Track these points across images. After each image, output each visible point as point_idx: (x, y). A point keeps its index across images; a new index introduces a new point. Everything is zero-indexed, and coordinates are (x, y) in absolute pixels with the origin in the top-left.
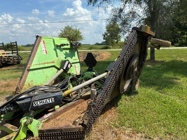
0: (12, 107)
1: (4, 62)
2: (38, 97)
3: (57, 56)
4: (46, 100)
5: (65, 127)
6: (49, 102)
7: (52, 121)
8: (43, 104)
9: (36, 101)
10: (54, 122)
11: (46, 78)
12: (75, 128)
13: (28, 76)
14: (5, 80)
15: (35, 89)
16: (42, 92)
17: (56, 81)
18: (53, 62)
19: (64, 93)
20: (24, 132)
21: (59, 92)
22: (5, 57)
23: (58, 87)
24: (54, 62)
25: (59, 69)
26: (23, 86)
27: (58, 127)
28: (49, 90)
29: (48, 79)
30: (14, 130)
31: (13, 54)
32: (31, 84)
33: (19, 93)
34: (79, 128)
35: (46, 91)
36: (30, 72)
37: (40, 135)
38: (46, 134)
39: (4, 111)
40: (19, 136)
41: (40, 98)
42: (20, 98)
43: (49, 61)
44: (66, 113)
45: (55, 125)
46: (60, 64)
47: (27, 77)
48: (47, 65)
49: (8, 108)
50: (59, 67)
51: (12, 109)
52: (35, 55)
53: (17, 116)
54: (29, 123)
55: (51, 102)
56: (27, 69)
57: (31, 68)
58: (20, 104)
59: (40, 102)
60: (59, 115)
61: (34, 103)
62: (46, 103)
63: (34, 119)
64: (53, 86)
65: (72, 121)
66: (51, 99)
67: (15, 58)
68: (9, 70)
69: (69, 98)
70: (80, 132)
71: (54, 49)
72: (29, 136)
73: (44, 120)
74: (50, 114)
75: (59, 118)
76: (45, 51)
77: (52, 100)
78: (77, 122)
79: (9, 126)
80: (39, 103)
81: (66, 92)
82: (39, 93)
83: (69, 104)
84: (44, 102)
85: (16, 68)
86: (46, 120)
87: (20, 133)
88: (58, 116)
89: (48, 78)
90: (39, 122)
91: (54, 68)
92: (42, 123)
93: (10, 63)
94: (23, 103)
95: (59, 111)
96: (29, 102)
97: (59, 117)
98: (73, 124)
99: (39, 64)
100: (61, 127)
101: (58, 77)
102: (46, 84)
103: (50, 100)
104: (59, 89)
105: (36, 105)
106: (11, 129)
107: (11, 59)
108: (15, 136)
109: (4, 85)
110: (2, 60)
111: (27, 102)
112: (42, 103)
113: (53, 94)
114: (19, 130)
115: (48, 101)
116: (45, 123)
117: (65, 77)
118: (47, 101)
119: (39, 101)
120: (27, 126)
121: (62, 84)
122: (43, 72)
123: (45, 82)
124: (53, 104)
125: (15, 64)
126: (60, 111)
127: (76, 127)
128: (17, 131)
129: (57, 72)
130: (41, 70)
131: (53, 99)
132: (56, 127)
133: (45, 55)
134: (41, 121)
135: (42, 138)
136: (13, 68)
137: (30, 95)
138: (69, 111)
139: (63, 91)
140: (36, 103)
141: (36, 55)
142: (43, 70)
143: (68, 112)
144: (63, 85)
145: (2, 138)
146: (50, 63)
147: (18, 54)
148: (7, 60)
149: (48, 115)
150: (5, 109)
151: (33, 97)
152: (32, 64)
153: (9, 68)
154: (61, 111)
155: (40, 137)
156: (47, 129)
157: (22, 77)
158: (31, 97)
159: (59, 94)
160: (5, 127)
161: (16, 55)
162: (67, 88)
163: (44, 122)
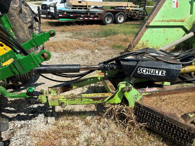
0: (115, 66)
1: (130, 16)
2: (146, 63)
3: (191, 13)
4: (155, 70)
5: (170, 115)
6: (157, 75)
7: (155, 98)
8: (150, 73)
9: (142, 67)
10: (157, 100)
11: (165, 41)
12: (183, 124)
13: (145, 34)
14: (125, 34)
15: (144, 53)
16: (153, 58)
17: (178, 48)
18: (182, 21)
19: (183, 69)
20: (119, 97)
21: (176, 65)
22: (132, 10)
23: (177, 57)
24: (184, 22)
25: (187, 32)
26: (137, 44)
27: (159, 110)
28: (163, 58)
29: (167, 43)
30: (111, 90)
31: (140, 8)
32: (145, 44)
33: (130, 52)
34: (190, 127)
35: (158, 58)
36: (148, 29)
37: (136, 108)
38: (142, 110)
39: (107, 68)
40: (113, 99)
41: (148, 66)
42: (126, 58)
43: (177, 19)
44: (177, 95)
45: (157, 105)
46: (192, 25)
47: (143, 35)
48: (172, 24)
49: (112, 65)
50: (188, 29)
51: (115, 68)
52: (160, 7)
53: (120, 76)
54: (127, 91)
55: (160, 74)
56: (145, 25)
57: (151, 24)
58: (124, 65)
59: (146, 71)
60: (167, 94)
61: (139, 69)
62: (154, 74)
63: (133, 88)
64: (170, 55)
65: (181, 112)
66: (162, 71)
67: (140, 13)
68: (132, 24)
69: (188, 76)
70: (189, 133)
71: (190, 2)
72: (124, 102)
73: (145, 93)
74: (155, 89)
75: (164, 98)
76: (175, 4)
77: (162, 73)
78: (189, 118)
79: (109, 84)
80: (144, 71)
81: (188, 69)
82: (148, 59)
83: (185, 85)
84: (152, 72)
85: (139, 23)
86: (147, 94)
87: (115, 96)
88: (164, 95)
89: (168, 41)
90: (139, 93)
91: (180, 29)
92: (141, 96)
93: (135, 18)
94: (127, 66)
95: (168, 89)
96: (133, 66)
97: (166, 97)
98: (182, 116)
99: (163, 21)
100: (164, 112)
101: (182, 42)
102: (162, 49)
103: (160, 72)
104: (178, 60)
105: (141, 72)
106: (109, 88)
107: (137, 14)
108: (110, 97)
109: (123, 39)
110: (128, 14)
111: (132, 66)
112: (148, 73)
113: (166, 65)
114: (115, 92)
115: (157, 72)
116: (145, 97)
117: (192, 45)
118: (155, 72)
119: (145, 69)
120: (124, 93)
121: (186, 54)
122: (165, 32)
123: (163, 45)
124: (163, 78)
125: (139, 20)
126: (169, 91)
127: (185, 123)
128: (114, 93)
129: (184, 35)
130: (162, 29)
131: (165, 72)
132: (156, 108)
133: (174, 9)
134: (142, 93)
135: (137, 111)
136: (136, 23)
137: (138, 58)
138: (183, 95)
139: (184, 66)
140: (141, 70)
141: (162, 9)
142: (165, 29)
143: (180, 95)
144: (186, 56)
145: (99, 94)
146: (178, 21)
147: (144, 9)
148: (133, 14)
149: (152, 89)
150: (109, 66)
151: (140, 61)
152: (154, 20)
153: (132, 23)
154: (171, 90)
155: (135, 109)
156: (145, 106)
157: (137, 34)
158: (138, 61)
159: (175, 68)
160: (105, 83)
161: (142, 9)
162: (192, 63)
163: (144, 95)
